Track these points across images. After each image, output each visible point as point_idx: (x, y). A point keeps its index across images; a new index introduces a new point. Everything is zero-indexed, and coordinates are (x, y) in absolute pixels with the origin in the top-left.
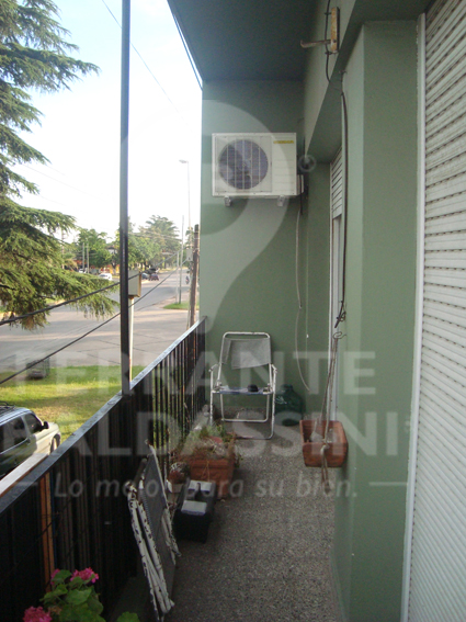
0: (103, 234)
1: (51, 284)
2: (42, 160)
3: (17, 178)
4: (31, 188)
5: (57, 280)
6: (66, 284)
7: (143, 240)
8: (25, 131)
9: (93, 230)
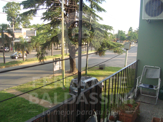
0: (124, 32)
1: (106, 45)
2: (105, 12)
3: (97, 16)
4: (101, 19)
5: (107, 44)
6: (110, 45)
7: (135, 34)
8: (100, 4)
9: (122, 31)
